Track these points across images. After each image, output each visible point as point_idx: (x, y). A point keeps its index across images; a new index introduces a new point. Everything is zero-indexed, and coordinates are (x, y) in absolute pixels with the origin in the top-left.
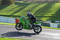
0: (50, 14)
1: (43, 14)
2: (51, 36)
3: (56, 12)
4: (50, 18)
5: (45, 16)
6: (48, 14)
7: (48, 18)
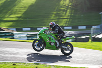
0: (13, 17)
1: (2, 16)
2: (14, 54)
3: (23, 14)
4: (15, 23)
5: (5, 19)
6: (11, 16)
7: (11, 23)
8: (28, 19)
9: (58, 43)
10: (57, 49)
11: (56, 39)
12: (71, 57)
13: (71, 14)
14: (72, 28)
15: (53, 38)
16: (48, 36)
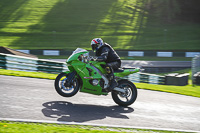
8: (54, 32)
9: (107, 82)
10: (104, 92)
11: (102, 74)
12: (131, 110)
13: (141, 24)
14: (145, 54)
15: (97, 71)
16: (88, 66)
